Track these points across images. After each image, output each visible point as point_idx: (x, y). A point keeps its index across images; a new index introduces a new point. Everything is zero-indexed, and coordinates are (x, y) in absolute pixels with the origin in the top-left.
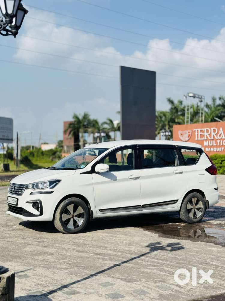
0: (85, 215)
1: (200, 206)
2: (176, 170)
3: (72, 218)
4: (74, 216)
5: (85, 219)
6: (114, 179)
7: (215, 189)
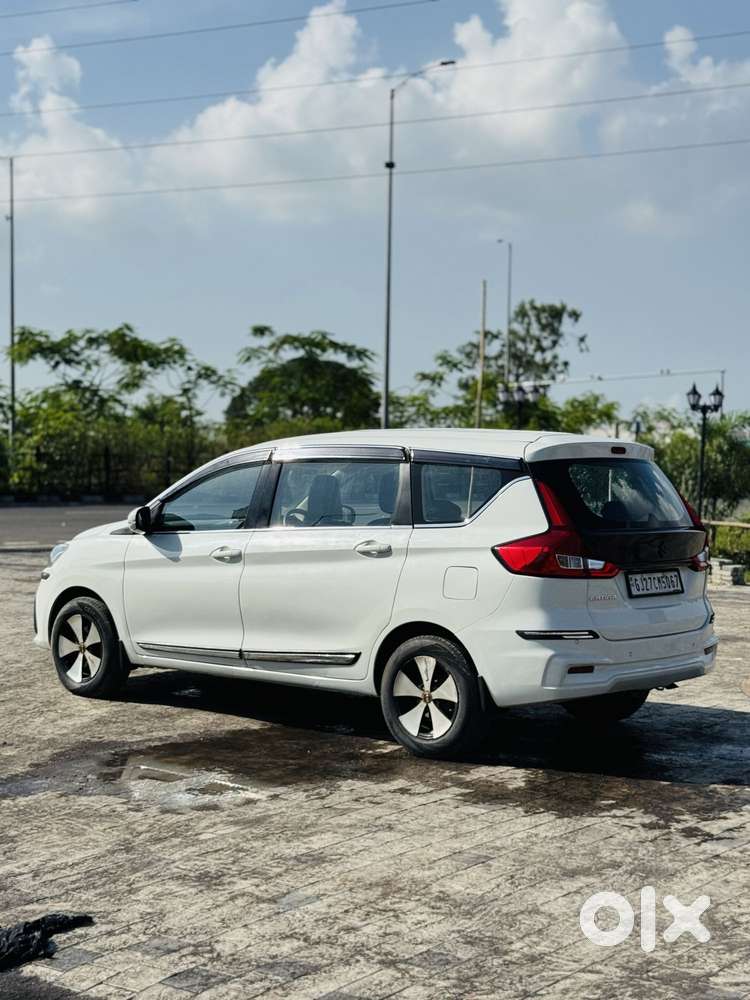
1: (450, 694)
2: (369, 543)
7: (521, 634)
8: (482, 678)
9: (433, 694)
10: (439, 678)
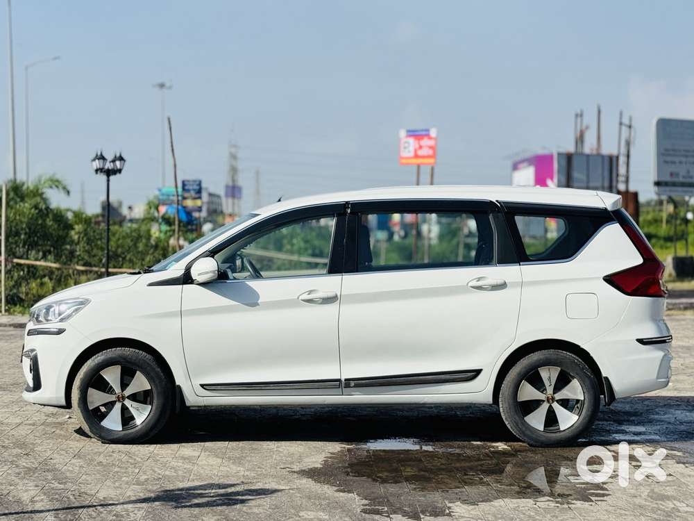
0: (155, 396)
1: (575, 394)
2: (479, 279)
3: (119, 401)
4: (123, 398)
5: (154, 408)
6: (251, 300)
7: (641, 341)
8: (607, 379)
9: (555, 395)
10: (562, 381)
